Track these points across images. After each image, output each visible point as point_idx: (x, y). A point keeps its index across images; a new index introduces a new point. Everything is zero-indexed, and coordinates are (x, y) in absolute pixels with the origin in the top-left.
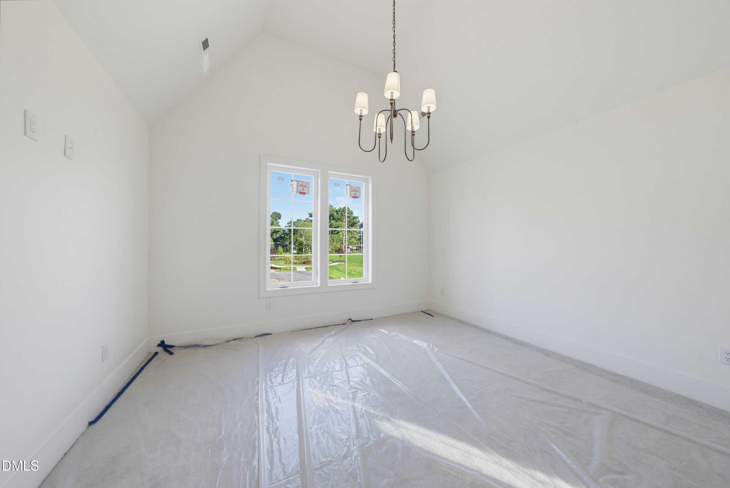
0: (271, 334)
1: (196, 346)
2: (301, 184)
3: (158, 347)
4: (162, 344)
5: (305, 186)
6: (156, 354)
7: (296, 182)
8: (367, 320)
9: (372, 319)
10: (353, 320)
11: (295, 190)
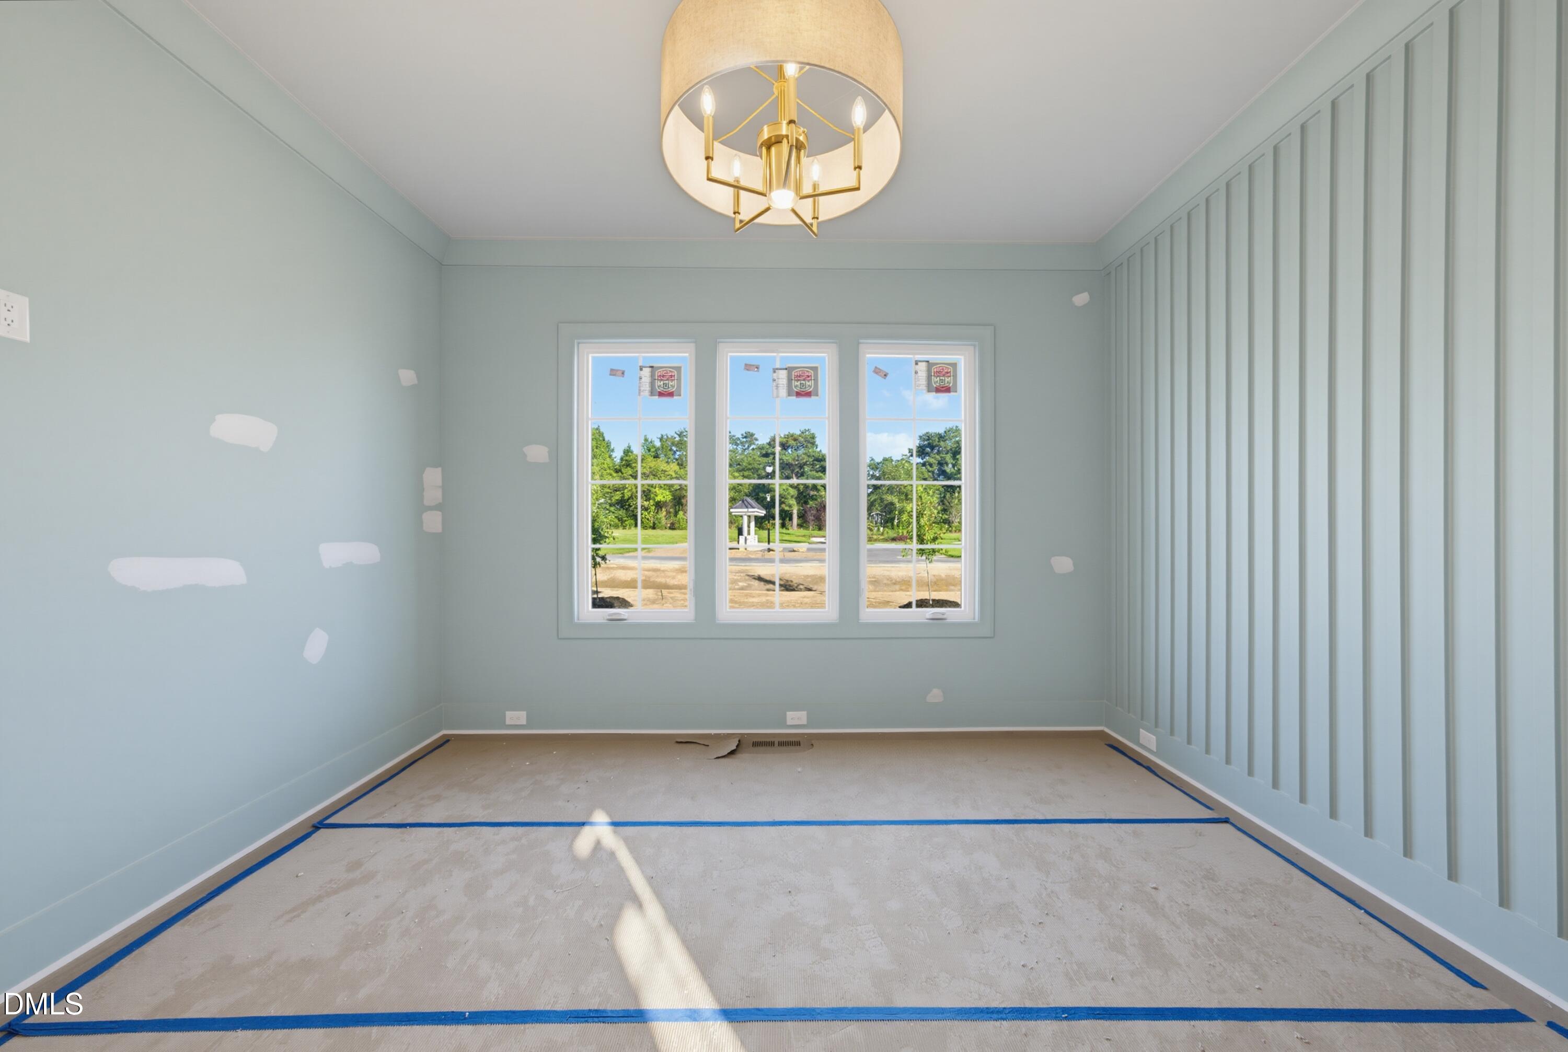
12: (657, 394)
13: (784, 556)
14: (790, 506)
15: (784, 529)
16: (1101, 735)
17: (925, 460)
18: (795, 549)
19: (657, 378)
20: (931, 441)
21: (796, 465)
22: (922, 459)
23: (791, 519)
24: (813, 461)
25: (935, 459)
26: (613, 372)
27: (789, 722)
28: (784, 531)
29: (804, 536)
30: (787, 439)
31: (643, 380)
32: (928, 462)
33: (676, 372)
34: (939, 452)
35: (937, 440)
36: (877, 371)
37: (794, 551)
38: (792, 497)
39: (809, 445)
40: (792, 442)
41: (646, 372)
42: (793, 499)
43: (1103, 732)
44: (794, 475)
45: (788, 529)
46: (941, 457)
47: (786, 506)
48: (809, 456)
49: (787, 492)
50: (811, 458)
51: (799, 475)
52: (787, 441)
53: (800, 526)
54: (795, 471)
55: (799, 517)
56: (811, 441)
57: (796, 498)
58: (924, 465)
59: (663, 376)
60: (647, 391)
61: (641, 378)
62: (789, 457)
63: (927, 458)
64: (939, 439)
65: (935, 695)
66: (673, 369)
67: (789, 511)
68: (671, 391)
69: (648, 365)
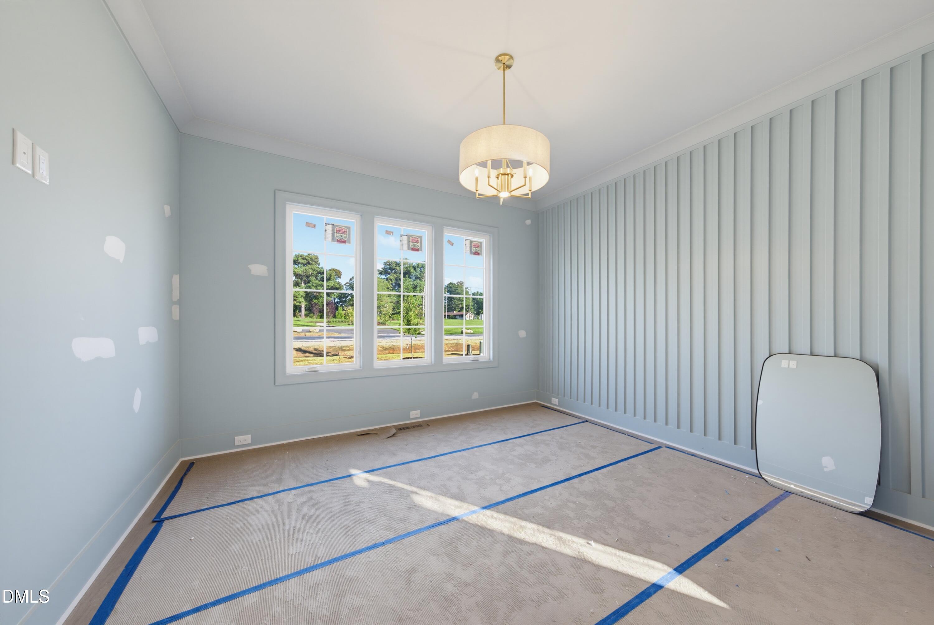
12: (336, 241)
13: (305, 335)
14: (300, 302)
15: (295, 317)
16: (536, 403)
17: (387, 277)
18: (311, 331)
19: (336, 232)
20: (391, 266)
21: (304, 276)
22: (386, 276)
23: (300, 311)
24: (316, 274)
25: (394, 277)
26: (308, 224)
27: (412, 417)
28: (295, 318)
29: (311, 322)
30: (297, 258)
31: (327, 231)
32: (389, 278)
33: (347, 230)
34: (395, 273)
35: (395, 265)
36: (449, 242)
37: (310, 332)
38: (302, 296)
39: (314, 263)
40: (301, 260)
41: (329, 227)
42: (303, 298)
43: (535, 402)
44: (302, 282)
45: (298, 318)
46: (397, 276)
47: (297, 302)
48: (314, 270)
49: (298, 293)
50: (316, 272)
51: (306, 282)
52: (298, 259)
53: (306, 315)
54: (304, 279)
55: (306, 310)
56: (316, 260)
57: (304, 298)
58: (387, 279)
59: (340, 231)
60: (330, 239)
61: (326, 231)
62: (300, 270)
63: (389, 275)
64: (396, 265)
65: (475, 396)
66: (346, 228)
67: (299, 306)
68: (345, 240)
69: (331, 224)
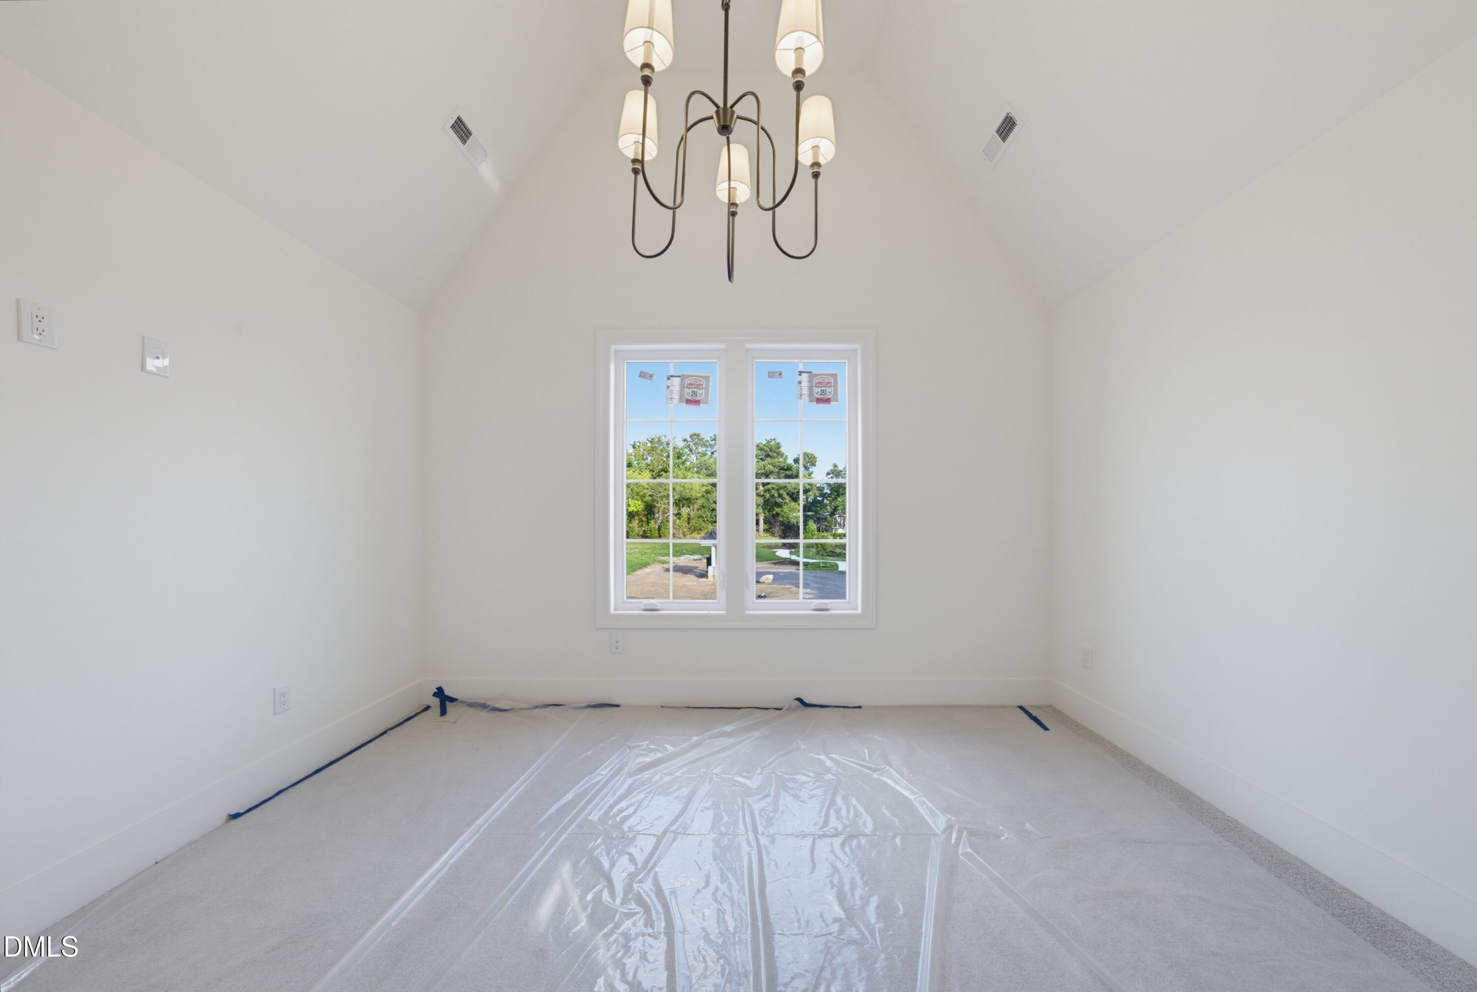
0: (618, 706)
1: (484, 706)
2: (688, 382)
3: (434, 697)
4: (439, 693)
5: (699, 386)
6: (428, 708)
7: (679, 378)
8: (844, 707)
9: (860, 707)
10: (807, 700)
11: (676, 396)
